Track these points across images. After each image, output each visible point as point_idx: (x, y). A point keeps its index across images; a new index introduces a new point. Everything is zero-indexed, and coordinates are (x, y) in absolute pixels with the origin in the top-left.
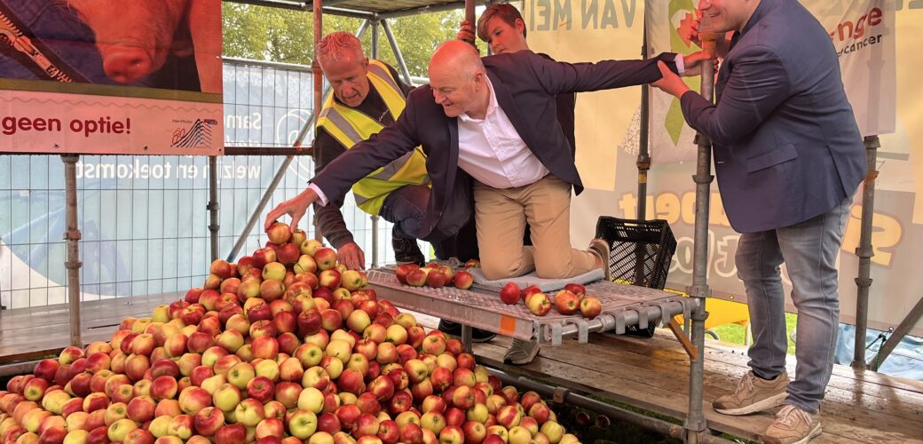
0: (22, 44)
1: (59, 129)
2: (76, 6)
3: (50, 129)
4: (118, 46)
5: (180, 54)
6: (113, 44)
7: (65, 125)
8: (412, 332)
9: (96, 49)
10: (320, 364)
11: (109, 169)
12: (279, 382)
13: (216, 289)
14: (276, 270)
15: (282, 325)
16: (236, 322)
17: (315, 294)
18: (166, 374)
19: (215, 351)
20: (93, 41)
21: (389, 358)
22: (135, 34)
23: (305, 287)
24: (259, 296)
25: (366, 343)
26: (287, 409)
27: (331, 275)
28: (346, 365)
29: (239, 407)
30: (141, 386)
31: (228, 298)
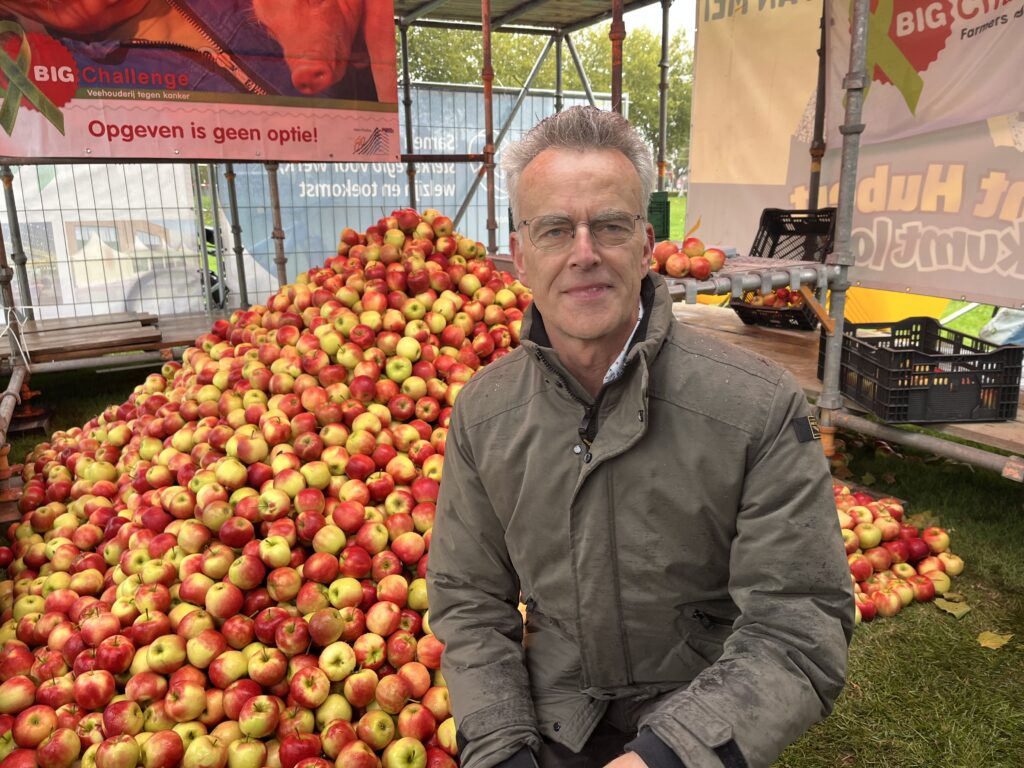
0: (223, 61)
1: (259, 138)
2: (266, 22)
3: (252, 138)
4: (305, 60)
5: (358, 65)
6: (299, 58)
7: (264, 135)
8: (522, 297)
9: (285, 63)
10: (424, 318)
11: (326, 189)
12: (380, 331)
13: (345, 255)
14: (395, 236)
15: (393, 284)
16: (355, 281)
17: (428, 257)
18: (290, 324)
19: (331, 305)
20: (281, 56)
21: (495, 319)
22: (318, 48)
23: (417, 250)
24: (379, 260)
25: (472, 304)
26: (387, 356)
27: (446, 241)
28: (450, 322)
29: (340, 350)
30: (272, 335)
31: (352, 261)
